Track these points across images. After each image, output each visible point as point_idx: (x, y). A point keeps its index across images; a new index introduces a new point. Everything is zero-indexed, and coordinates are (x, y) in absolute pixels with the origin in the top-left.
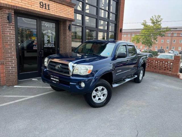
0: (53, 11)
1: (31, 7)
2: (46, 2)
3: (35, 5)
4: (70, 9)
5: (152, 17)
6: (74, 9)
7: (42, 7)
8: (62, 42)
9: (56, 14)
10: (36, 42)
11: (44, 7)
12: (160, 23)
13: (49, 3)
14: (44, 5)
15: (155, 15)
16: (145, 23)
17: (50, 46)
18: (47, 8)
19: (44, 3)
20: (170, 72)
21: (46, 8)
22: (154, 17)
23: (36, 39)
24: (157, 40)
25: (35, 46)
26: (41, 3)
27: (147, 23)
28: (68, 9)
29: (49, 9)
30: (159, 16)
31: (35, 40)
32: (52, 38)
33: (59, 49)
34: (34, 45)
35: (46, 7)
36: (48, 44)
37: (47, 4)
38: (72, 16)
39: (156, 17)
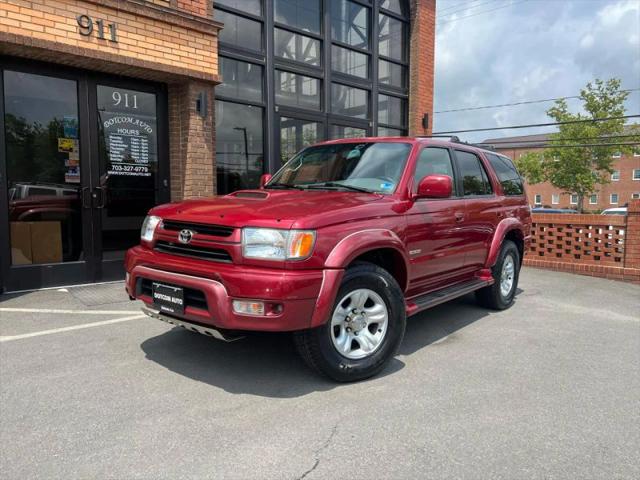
0: (131, 48)
1: (44, 32)
2: (104, 17)
3: (58, 25)
4: (202, 41)
5: (589, 85)
6: (216, 40)
7: (85, 32)
8: (178, 157)
9: (140, 57)
10: (74, 157)
11: (96, 34)
12: (618, 106)
13: (114, 19)
14: (96, 27)
15: (597, 80)
16: (561, 110)
17: (134, 171)
18: (108, 36)
19: (94, 20)
20: (619, 267)
21: (101, 38)
22: (595, 86)
23: (76, 148)
24: (611, 168)
25: (74, 171)
26: (84, 19)
27: (568, 110)
28: (193, 39)
29: (114, 41)
30: (615, 84)
31: (71, 150)
32: (140, 145)
33: (169, 183)
34: (67, 169)
35: (101, 32)
36: (123, 166)
37: (106, 23)
38: (208, 65)
39: (603, 86)
